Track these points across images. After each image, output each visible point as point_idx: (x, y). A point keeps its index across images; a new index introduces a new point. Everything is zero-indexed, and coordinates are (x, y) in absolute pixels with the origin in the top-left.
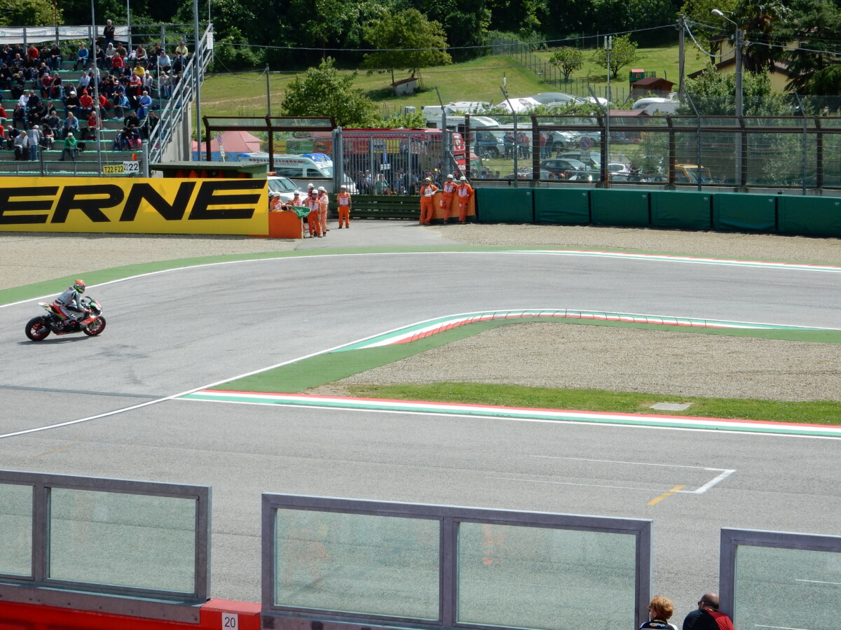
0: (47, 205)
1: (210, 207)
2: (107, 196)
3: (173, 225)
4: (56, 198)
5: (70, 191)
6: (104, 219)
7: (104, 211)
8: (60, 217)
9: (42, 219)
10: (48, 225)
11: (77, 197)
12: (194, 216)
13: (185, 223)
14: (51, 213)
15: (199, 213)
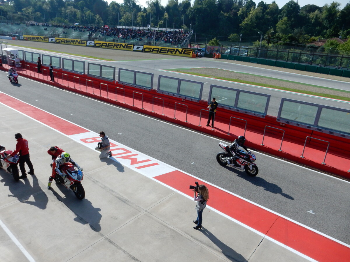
0: (166, 51)
1: (185, 53)
2: (173, 50)
3: (181, 55)
4: (167, 50)
5: (169, 49)
6: (172, 53)
7: (173, 52)
8: (167, 52)
9: (165, 53)
10: (166, 53)
11: (170, 50)
12: (183, 54)
13: (182, 55)
14: (166, 52)
15: (184, 53)
